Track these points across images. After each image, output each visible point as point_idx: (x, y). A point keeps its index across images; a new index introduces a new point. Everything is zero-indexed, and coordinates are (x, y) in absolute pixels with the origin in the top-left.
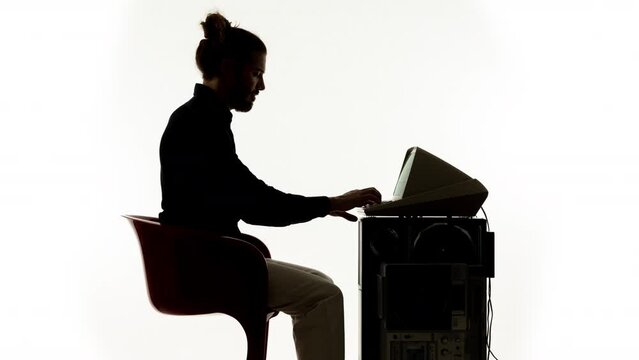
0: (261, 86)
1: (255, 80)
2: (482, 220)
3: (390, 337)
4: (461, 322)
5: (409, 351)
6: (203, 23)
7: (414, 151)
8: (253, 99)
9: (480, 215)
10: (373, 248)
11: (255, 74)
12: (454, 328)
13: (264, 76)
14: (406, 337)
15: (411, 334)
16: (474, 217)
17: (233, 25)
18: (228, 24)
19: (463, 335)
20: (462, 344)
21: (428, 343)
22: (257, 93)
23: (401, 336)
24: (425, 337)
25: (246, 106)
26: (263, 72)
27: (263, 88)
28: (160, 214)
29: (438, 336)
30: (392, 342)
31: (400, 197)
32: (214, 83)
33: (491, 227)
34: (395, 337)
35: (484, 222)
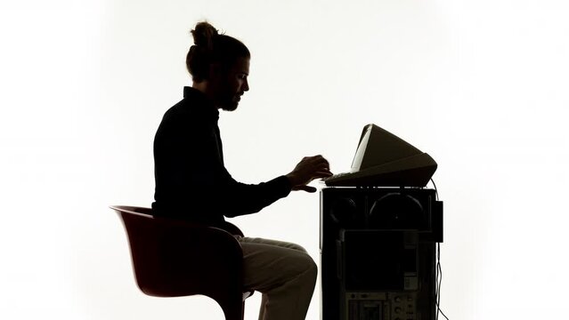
0: (246, 87)
1: (240, 82)
2: (432, 190)
3: (348, 296)
4: (412, 283)
5: (366, 308)
6: (192, 31)
7: (370, 128)
8: (239, 99)
9: (430, 186)
10: (333, 216)
11: (240, 77)
12: (406, 288)
13: (248, 78)
14: (364, 296)
15: (368, 294)
16: (425, 188)
17: (219, 33)
18: (215, 31)
19: (414, 295)
20: (413, 303)
21: (383, 302)
22: (242, 94)
23: (359, 295)
24: (381, 296)
25: (231, 105)
26: (247, 75)
27: (247, 89)
28: (153, 204)
29: (392, 295)
30: (350, 301)
31: (357, 170)
32: (202, 85)
33: (440, 197)
34: (353, 296)
35: (433, 192)
